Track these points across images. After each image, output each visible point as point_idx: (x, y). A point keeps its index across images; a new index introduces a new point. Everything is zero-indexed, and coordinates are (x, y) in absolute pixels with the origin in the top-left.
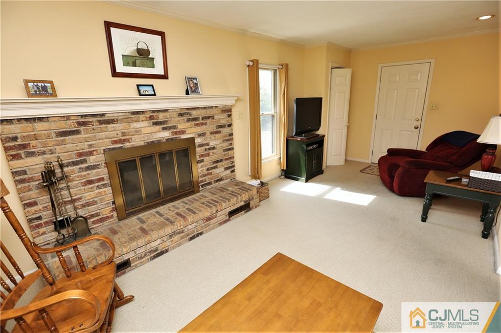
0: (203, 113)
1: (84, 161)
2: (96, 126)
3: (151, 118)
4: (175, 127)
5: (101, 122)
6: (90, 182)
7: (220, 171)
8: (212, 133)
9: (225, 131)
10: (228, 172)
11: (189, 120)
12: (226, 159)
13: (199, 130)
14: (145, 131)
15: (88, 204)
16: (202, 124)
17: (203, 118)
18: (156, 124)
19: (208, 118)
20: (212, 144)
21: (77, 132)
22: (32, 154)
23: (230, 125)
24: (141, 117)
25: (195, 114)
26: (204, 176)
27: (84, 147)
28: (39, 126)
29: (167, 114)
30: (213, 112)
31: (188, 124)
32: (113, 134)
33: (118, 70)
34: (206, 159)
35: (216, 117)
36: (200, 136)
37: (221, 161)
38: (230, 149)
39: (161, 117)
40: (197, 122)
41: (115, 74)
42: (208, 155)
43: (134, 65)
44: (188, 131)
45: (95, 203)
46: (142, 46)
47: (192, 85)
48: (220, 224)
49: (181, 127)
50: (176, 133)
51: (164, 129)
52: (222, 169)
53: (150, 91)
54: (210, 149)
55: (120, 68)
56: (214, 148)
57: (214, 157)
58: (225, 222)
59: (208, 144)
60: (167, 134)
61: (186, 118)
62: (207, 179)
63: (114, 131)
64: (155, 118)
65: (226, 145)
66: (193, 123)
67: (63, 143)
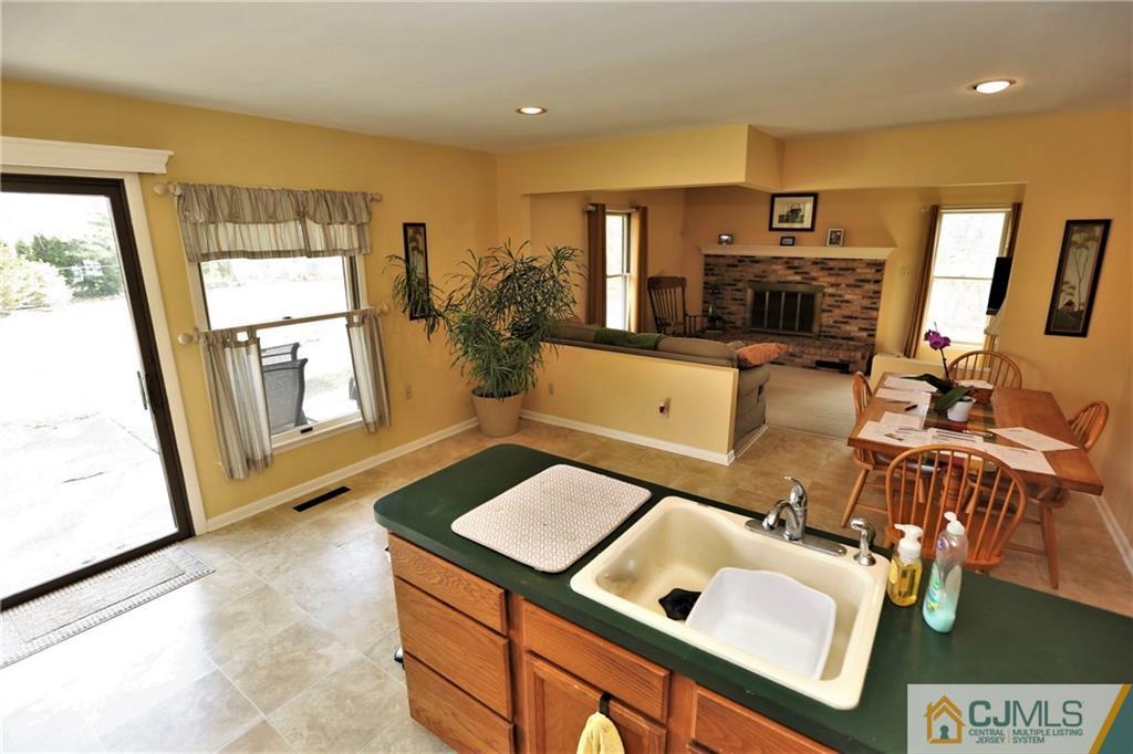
0: (843, 265)
1: (735, 285)
2: (748, 263)
3: (787, 262)
4: (806, 273)
5: (752, 261)
6: (735, 299)
7: (852, 329)
8: (847, 285)
9: (872, 287)
10: (864, 334)
11: (823, 269)
12: (864, 319)
13: (833, 280)
14: (780, 272)
15: (729, 313)
16: (838, 275)
17: (840, 269)
18: (790, 268)
19: (847, 269)
20: (847, 297)
21: (736, 266)
22: (713, 275)
23: (878, 282)
24: (780, 261)
25: (831, 264)
26: (831, 327)
27: (738, 276)
28: (721, 260)
29: (802, 262)
30: (855, 265)
31: (821, 273)
32: (756, 271)
33: (774, 226)
34: (837, 311)
35: (859, 270)
36: (832, 285)
37: (856, 318)
38: (871, 309)
39: (796, 263)
40: (832, 272)
41: (771, 229)
42: (839, 307)
43: (787, 221)
44: (821, 279)
45: (734, 314)
46: (796, 207)
47: (834, 236)
48: (804, 367)
49: (813, 274)
50: (806, 279)
51: (796, 273)
52: (856, 329)
53: (790, 241)
54: (842, 302)
55: (776, 224)
56: (848, 302)
57: (847, 312)
58: (811, 368)
59: (840, 296)
60: (798, 278)
61: (819, 266)
62: (833, 331)
63: (758, 269)
64: (790, 263)
65: (866, 303)
66: (826, 273)
67: (727, 271)
